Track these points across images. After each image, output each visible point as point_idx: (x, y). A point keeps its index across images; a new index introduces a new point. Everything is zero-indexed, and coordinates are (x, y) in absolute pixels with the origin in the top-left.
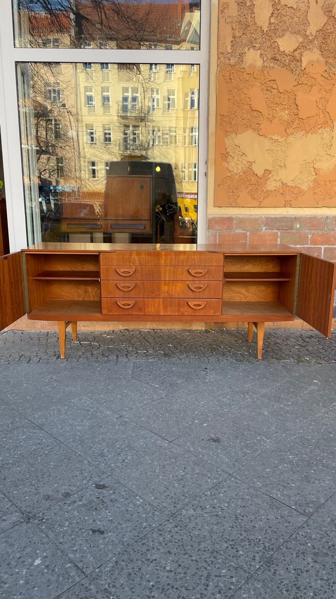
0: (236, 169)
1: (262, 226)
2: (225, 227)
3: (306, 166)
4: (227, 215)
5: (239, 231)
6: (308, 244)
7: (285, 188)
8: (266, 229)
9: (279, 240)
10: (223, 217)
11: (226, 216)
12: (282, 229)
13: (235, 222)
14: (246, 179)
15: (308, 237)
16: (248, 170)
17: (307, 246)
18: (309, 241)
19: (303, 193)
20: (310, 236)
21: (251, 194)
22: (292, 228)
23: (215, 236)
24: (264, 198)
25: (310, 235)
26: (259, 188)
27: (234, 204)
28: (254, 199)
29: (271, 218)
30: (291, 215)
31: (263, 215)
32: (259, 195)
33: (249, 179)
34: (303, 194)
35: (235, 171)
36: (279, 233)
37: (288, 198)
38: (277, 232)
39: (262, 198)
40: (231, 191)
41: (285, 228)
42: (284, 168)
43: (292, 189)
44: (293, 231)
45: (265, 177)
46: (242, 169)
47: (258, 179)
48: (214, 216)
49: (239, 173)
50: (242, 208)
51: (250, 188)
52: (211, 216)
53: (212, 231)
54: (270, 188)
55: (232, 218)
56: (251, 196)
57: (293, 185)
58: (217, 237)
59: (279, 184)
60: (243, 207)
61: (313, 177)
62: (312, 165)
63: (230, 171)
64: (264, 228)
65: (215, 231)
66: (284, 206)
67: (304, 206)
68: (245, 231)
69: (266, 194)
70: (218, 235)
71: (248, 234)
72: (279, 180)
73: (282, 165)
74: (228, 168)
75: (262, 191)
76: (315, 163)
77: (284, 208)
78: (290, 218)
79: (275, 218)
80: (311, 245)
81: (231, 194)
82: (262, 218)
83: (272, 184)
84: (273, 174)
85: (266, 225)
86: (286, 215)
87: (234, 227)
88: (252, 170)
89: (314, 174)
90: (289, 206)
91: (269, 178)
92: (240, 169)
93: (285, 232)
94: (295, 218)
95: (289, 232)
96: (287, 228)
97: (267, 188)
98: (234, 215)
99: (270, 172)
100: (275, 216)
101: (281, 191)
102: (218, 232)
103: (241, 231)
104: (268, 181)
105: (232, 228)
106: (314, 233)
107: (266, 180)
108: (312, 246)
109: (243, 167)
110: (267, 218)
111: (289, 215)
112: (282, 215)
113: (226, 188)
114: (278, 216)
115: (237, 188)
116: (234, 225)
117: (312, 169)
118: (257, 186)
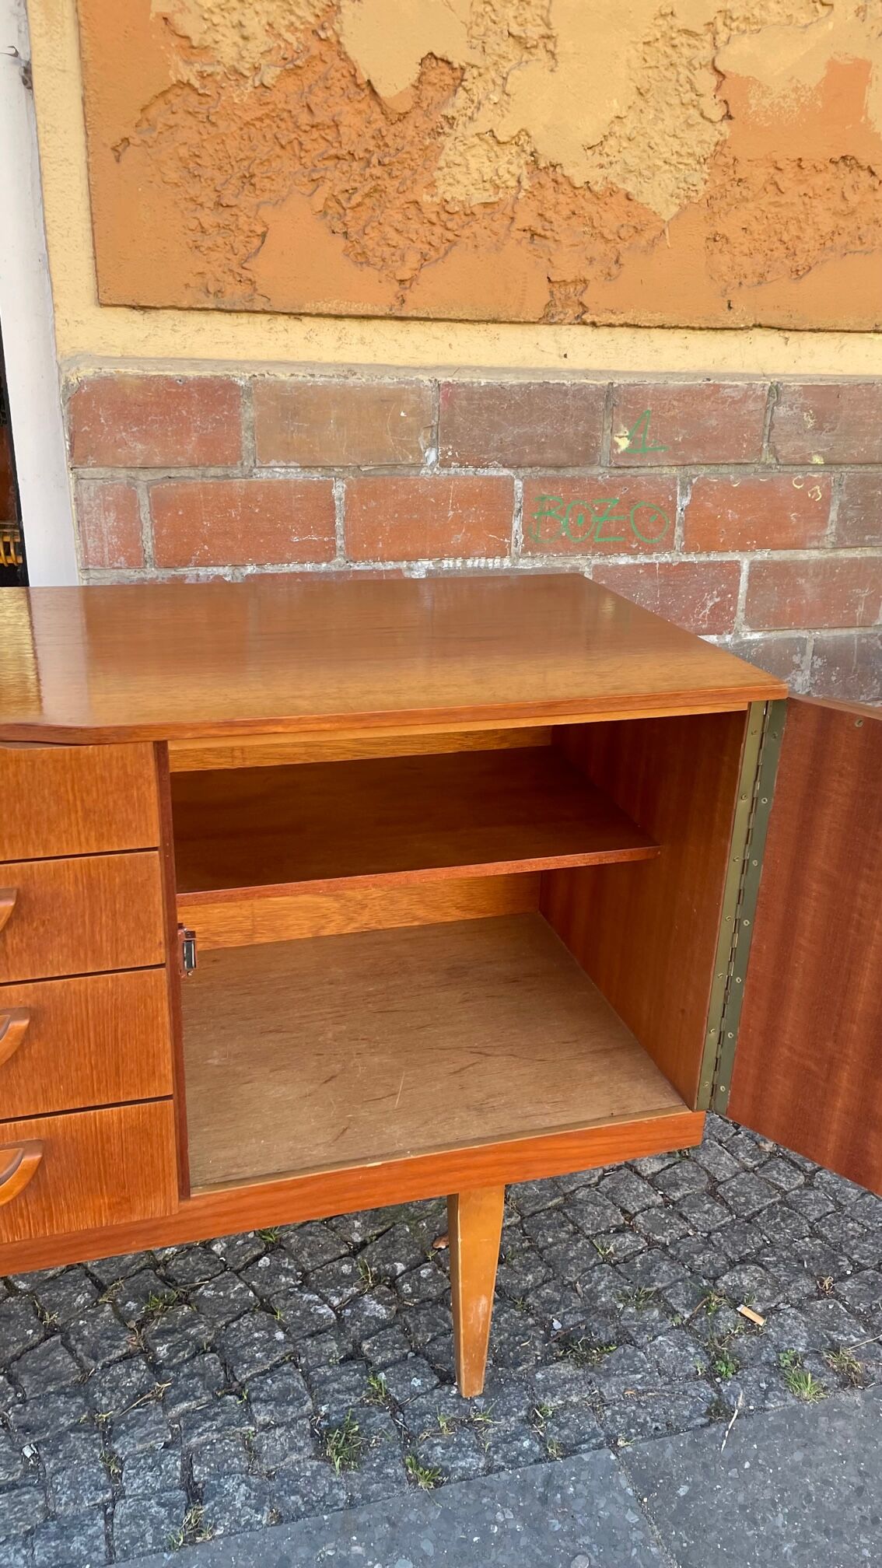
0: (234, 36)
1: (422, 442)
2: (189, 448)
3: (675, 58)
4: (195, 362)
5: (280, 472)
6: (669, 546)
7: (549, 194)
8: (444, 463)
9: (517, 524)
10: (170, 382)
11: (192, 374)
12: (535, 457)
13: (249, 413)
14: (304, 119)
15: (674, 504)
16: (316, 48)
17: (666, 558)
18: (679, 531)
19: (649, 234)
20: (686, 502)
21: (338, 227)
22: (588, 457)
23: (126, 507)
24: (424, 257)
25: (684, 494)
26: (391, 186)
27: (235, 293)
28: (362, 259)
29: (471, 393)
30: (586, 373)
31: (425, 369)
32: (392, 234)
33: (322, 117)
34: (652, 243)
35: (227, 52)
36: (518, 484)
37: (567, 267)
38: (509, 482)
39: (413, 259)
40: (208, 197)
41: (550, 455)
42: (541, 53)
43: (591, 209)
44: (596, 471)
45: (427, 114)
46: (272, 43)
47: (381, 123)
48: (108, 370)
49: (256, 69)
50: (292, 323)
51: (336, 179)
52: (87, 372)
53: (103, 472)
54: (457, 193)
55: (229, 386)
56: (341, 242)
57: (596, 176)
58: (145, 514)
59: (510, 166)
60: (298, 315)
61: (711, 135)
62: (705, 53)
63: (190, 49)
64: (432, 455)
65: (122, 474)
66: (547, 319)
67: (658, 318)
68: (316, 476)
69: (438, 230)
70: (144, 501)
71: (338, 491)
72: (515, 141)
73: (534, 32)
74: (178, 19)
75: (412, 211)
76: (722, 37)
77: (544, 331)
78: (580, 392)
79: (497, 393)
80: (687, 550)
81: (208, 218)
82: (419, 391)
83: (473, 164)
84: (478, 88)
85: (445, 434)
86: (556, 372)
87: (248, 444)
88: (343, 57)
89: (717, 113)
90: (571, 312)
91: (451, 121)
92: (262, 41)
93: (554, 481)
94: (609, 393)
95: (573, 481)
96: (563, 456)
97: (442, 187)
98: (239, 364)
99: (458, 76)
100: (494, 380)
101: (527, 218)
102: (144, 477)
103: (296, 475)
104: (448, 143)
105: (237, 457)
106: (704, 482)
107: (437, 133)
108: (692, 558)
109: (281, 24)
110: (448, 392)
111: (574, 372)
112: (533, 372)
113: (173, 176)
114: (511, 380)
115: (248, 179)
116: (246, 435)
117: (706, 81)
118: (377, 171)
